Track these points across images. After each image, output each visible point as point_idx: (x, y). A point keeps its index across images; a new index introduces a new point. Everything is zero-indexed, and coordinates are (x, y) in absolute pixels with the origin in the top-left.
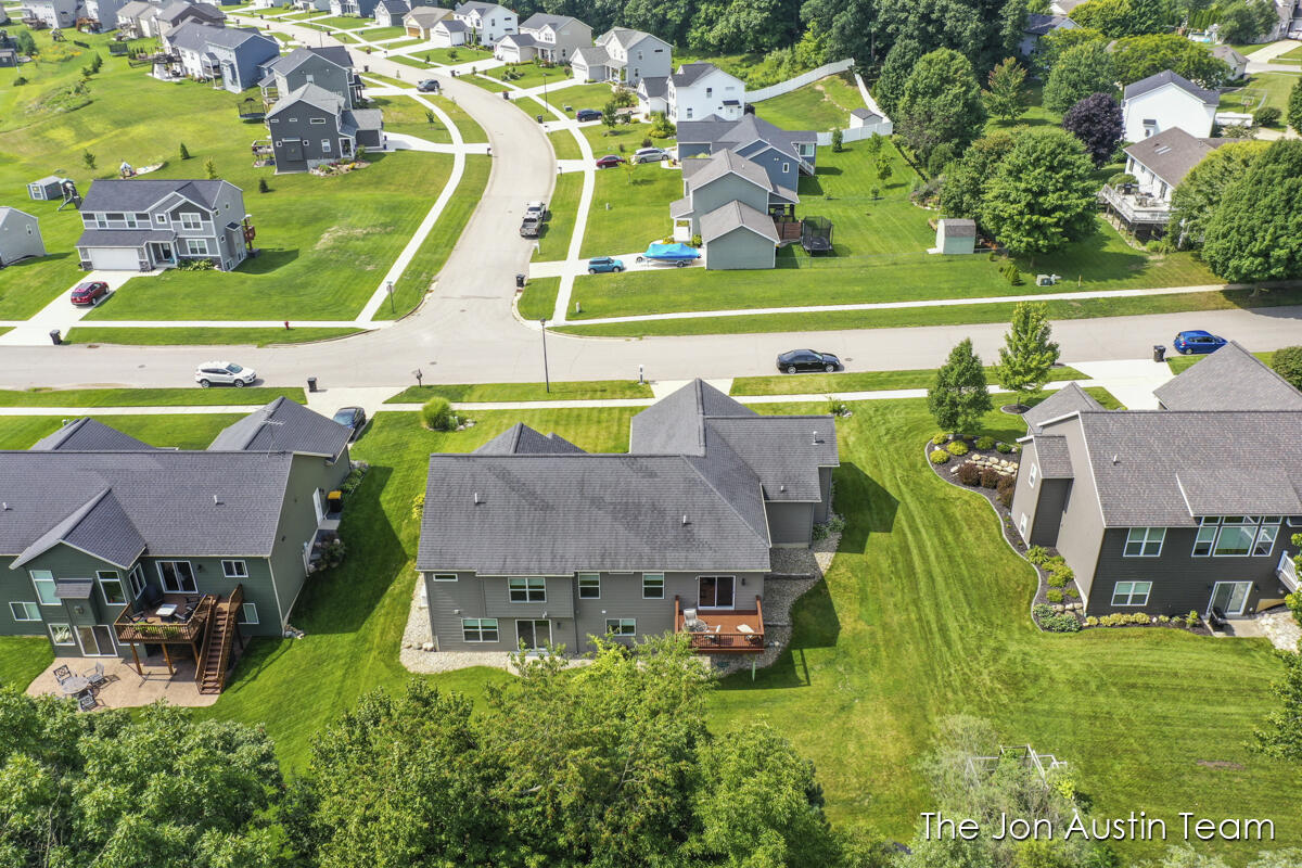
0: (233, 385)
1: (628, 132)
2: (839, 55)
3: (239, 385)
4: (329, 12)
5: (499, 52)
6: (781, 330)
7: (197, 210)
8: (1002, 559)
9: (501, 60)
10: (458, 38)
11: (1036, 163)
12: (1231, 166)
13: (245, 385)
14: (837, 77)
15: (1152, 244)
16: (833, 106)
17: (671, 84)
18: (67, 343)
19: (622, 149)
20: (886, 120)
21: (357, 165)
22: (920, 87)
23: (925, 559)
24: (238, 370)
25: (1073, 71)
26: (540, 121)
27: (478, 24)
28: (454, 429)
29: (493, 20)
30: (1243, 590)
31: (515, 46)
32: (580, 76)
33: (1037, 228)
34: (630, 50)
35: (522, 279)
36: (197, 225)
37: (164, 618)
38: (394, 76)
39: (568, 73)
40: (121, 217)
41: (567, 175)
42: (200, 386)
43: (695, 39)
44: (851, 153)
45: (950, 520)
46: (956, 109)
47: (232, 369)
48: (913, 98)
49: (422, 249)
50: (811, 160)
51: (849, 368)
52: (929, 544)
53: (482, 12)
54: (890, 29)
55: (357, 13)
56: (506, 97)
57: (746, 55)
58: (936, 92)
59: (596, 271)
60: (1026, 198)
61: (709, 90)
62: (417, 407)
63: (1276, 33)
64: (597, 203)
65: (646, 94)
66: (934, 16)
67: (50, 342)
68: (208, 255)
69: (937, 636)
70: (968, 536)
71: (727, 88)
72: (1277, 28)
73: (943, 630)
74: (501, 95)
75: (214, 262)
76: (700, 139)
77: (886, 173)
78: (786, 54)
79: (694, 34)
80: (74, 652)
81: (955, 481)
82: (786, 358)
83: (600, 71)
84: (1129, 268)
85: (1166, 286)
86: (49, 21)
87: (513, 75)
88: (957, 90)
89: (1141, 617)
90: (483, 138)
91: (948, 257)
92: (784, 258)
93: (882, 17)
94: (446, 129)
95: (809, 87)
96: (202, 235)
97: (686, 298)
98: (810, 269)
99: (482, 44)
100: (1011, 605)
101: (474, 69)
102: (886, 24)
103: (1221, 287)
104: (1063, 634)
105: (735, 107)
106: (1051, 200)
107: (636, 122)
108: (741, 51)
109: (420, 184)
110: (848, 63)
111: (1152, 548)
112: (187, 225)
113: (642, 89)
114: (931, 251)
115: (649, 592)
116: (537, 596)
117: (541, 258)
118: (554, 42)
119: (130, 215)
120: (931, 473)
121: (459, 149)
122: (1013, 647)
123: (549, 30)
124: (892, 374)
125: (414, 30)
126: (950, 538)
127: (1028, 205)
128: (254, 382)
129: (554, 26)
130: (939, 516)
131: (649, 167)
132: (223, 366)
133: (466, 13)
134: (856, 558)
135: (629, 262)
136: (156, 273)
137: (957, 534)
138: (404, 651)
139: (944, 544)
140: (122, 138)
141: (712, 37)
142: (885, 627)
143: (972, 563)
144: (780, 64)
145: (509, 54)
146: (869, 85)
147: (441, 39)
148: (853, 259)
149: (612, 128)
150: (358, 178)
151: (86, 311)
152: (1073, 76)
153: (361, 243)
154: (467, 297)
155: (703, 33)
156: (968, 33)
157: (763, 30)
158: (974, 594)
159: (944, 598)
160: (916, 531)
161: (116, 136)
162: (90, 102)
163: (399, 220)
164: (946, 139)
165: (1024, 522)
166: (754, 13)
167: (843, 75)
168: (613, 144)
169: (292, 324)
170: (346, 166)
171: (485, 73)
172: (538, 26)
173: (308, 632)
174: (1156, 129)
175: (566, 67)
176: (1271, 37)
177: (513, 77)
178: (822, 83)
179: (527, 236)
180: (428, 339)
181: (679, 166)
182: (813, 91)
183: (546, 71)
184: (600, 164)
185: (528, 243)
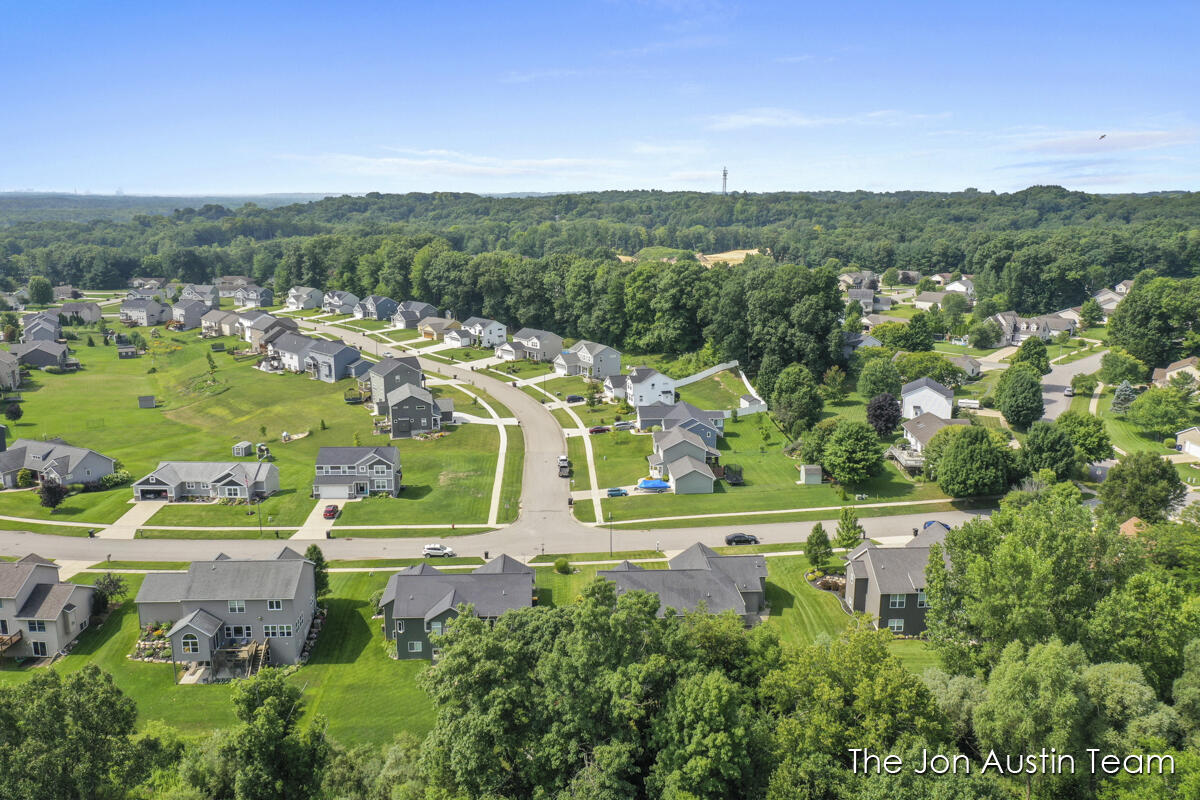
0: (443, 556)
1: (602, 410)
2: (727, 360)
3: (446, 556)
4: (352, 315)
5: (498, 353)
6: (724, 525)
7: (385, 464)
8: (842, 617)
9: (501, 359)
11: (850, 437)
12: (947, 438)
13: (449, 556)
14: (728, 372)
15: (917, 477)
16: (727, 391)
17: (629, 382)
18: (334, 538)
19: (602, 422)
20: (763, 402)
21: (443, 433)
22: (784, 387)
23: (808, 617)
24: (445, 548)
25: (872, 375)
26: (544, 403)
27: (480, 333)
28: (572, 573)
29: (490, 330)
31: (511, 349)
32: (561, 372)
33: (853, 470)
34: (595, 357)
36: (383, 472)
38: (436, 371)
39: (552, 368)
40: (339, 468)
41: (572, 438)
42: (424, 557)
43: (629, 344)
44: (744, 423)
45: (819, 604)
46: (806, 400)
47: (442, 548)
48: (780, 394)
49: (504, 485)
50: (721, 429)
51: (762, 543)
52: (810, 612)
53: (483, 325)
54: (760, 345)
55: (375, 317)
56: (515, 385)
57: (664, 354)
58: (793, 391)
59: (612, 496)
60: (847, 455)
61: (653, 385)
62: (552, 564)
63: (1004, 342)
64: (597, 457)
65: (611, 386)
66: (787, 339)
67: (325, 537)
68: (386, 489)
70: (827, 609)
71: (663, 383)
72: (1004, 339)
74: (511, 384)
75: (389, 493)
76: (653, 416)
77: (767, 437)
78: (692, 356)
79: (629, 340)
81: (820, 588)
82: (730, 538)
83: (575, 367)
84: (904, 490)
85: (923, 500)
86: (140, 321)
87: (512, 369)
88: (805, 389)
89: (901, 636)
90: (510, 414)
91: (808, 485)
92: (718, 488)
93: (755, 337)
94: (484, 408)
95: (710, 378)
96: (384, 479)
97: (668, 509)
98: (732, 493)
99: (484, 346)
101: (488, 365)
102: (758, 341)
103: (950, 500)
105: (669, 395)
106: (859, 455)
107: (606, 403)
108: (660, 352)
109: (484, 445)
110: (735, 363)
111: (901, 604)
112: (377, 472)
113: (608, 382)
114: (798, 483)
117: (577, 489)
118: (538, 348)
119: (344, 467)
120: (808, 585)
121: (500, 423)
123: (535, 340)
124: (784, 544)
125: (427, 334)
126: (818, 609)
127: (848, 458)
128: (454, 554)
129: (538, 338)
130: (813, 602)
131: (623, 434)
132: (438, 546)
133: (472, 325)
134: (778, 618)
135: (630, 490)
136: (359, 500)
137: (822, 608)
139: (817, 612)
140: (268, 415)
141: (642, 343)
143: (829, 619)
144: (690, 361)
145: (506, 355)
146: (749, 377)
147: (452, 342)
148: (756, 488)
149: (592, 408)
150: (446, 442)
151: (333, 521)
152: (873, 378)
153: (466, 482)
154: (543, 511)
155: (635, 340)
156: (808, 350)
157: (677, 340)
160: (803, 608)
161: (263, 413)
162: (228, 389)
163: (485, 467)
164: (801, 417)
165: (850, 601)
166: (670, 331)
167: (732, 370)
168: (597, 418)
169: (456, 526)
170: (436, 435)
171: (497, 367)
172: (527, 337)
174: (922, 411)
175: (548, 365)
176: (1001, 345)
177: (514, 371)
178: (719, 376)
179: (563, 476)
180: (532, 532)
181: (642, 433)
182: (713, 381)
183: (535, 366)
184: (591, 432)
185: (564, 480)
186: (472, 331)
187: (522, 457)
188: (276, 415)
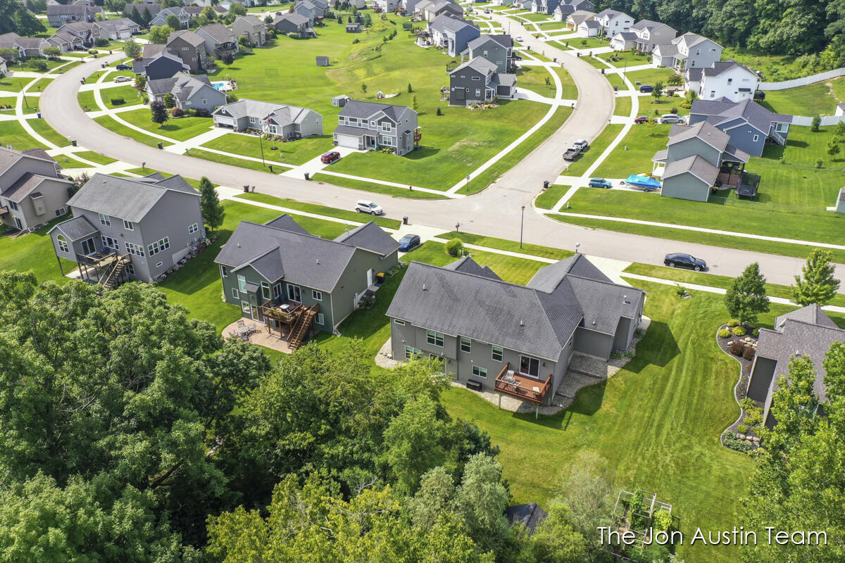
0: (370, 214)
3: (373, 214)
4: (530, 10)
5: (613, 42)
6: (684, 240)
7: (390, 121)
8: (724, 400)
9: (613, 48)
10: (594, 32)
13: (376, 215)
16: (831, 99)
17: (704, 74)
18: (311, 180)
19: (656, 113)
21: (491, 106)
23: (676, 386)
24: (375, 206)
26: (616, 89)
29: (617, 22)
31: (623, 40)
32: (657, 62)
34: (690, 49)
35: (548, 184)
36: (389, 129)
37: (283, 310)
38: (541, 53)
39: (649, 60)
40: (355, 120)
41: (613, 125)
42: (356, 211)
43: (751, 42)
44: (824, 134)
45: (707, 371)
47: (372, 206)
49: (503, 159)
50: (784, 136)
51: (712, 271)
52: (683, 379)
53: (611, 16)
55: (546, 11)
56: (603, 72)
57: (787, 56)
59: (593, 186)
61: (730, 80)
62: (445, 241)
64: (621, 145)
65: (689, 79)
67: (304, 178)
68: (391, 146)
69: (654, 429)
70: (712, 382)
71: (743, 80)
73: (660, 427)
74: (600, 70)
75: (393, 150)
76: (706, 112)
77: (834, 151)
79: (752, 39)
80: (249, 316)
81: (727, 351)
82: (670, 257)
83: (669, 61)
86: (383, 8)
87: (615, 59)
91: (838, 215)
92: (716, 195)
95: (821, 84)
96: (391, 135)
97: (637, 211)
98: (733, 205)
99: (607, 36)
100: (712, 426)
101: (591, 52)
104: (736, 452)
105: (746, 93)
107: (677, 96)
108: (785, 54)
109: (522, 121)
112: (384, 129)
113: (688, 75)
114: (828, 209)
115: (495, 357)
116: (440, 343)
117: (568, 173)
118: (648, 39)
119: (360, 120)
120: (714, 341)
121: (557, 102)
122: (697, 449)
123: (647, 31)
126: (699, 380)
128: (381, 214)
129: (650, 29)
130: (701, 365)
131: (667, 126)
132: (368, 203)
133: (602, 16)
134: (632, 374)
135: (616, 184)
136: (365, 151)
137: (705, 378)
138: (379, 355)
140: (386, 77)
141: (764, 40)
142: (626, 414)
143: (702, 397)
144: (804, 66)
147: (583, 32)
148: (769, 205)
149: (657, 99)
150: (490, 113)
151: (326, 165)
153: (472, 150)
154: (512, 189)
155: (758, 39)
158: (692, 414)
159: (673, 411)
160: (679, 370)
161: (384, 76)
162: (380, 56)
163: (499, 139)
166: (795, 28)
169: (413, 188)
171: (596, 55)
172: (641, 29)
173: (344, 335)
175: (648, 56)
177: (614, 60)
178: (832, 81)
179: (566, 159)
180: (477, 208)
182: (823, 86)
183: (638, 57)
184: (638, 121)
185: (563, 162)
186: (601, 22)
187: (548, 136)
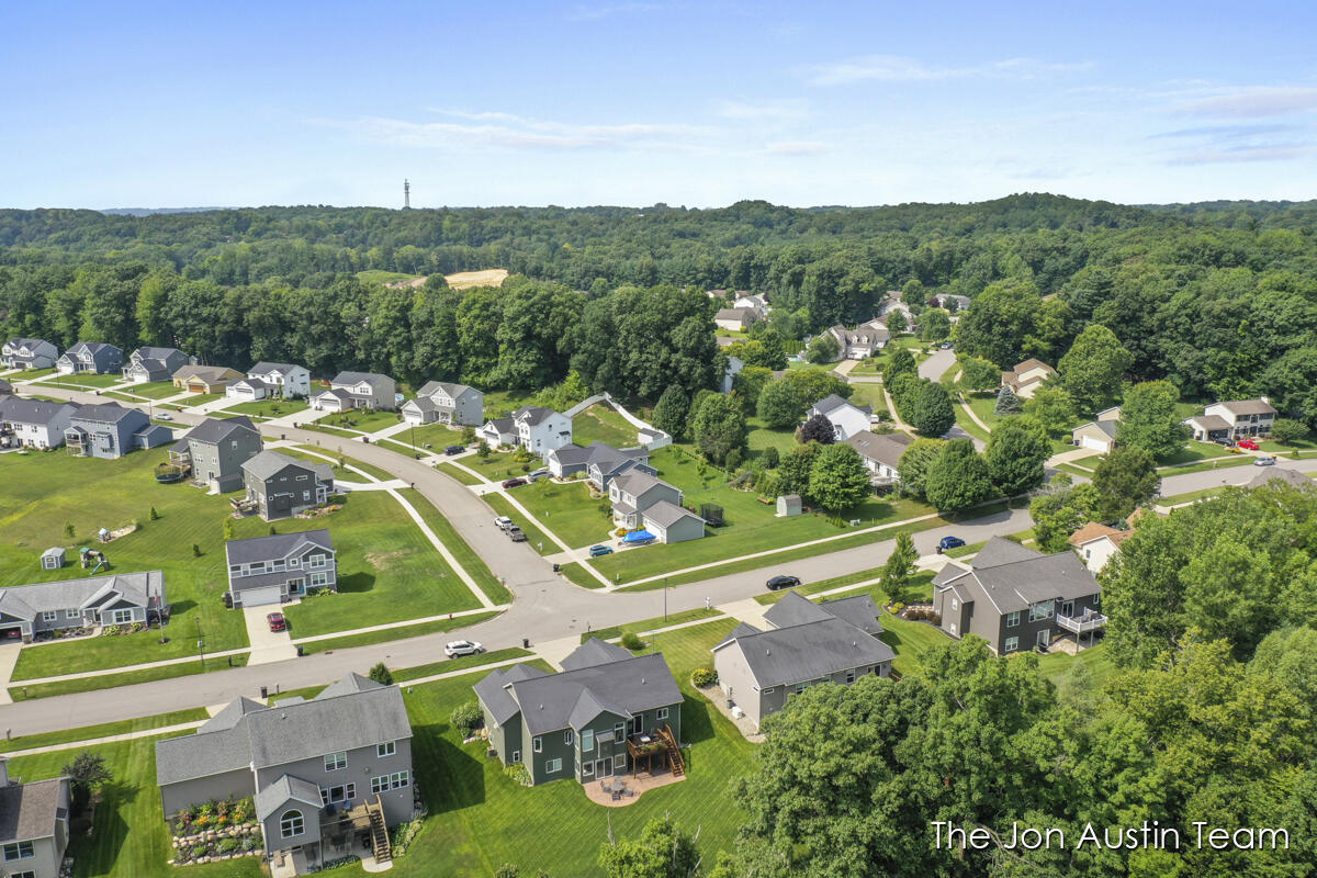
1: (496, 461)
2: (596, 393)
3: (475, 653)
5: (314, 404)
7: (322, 551)
9: (323, 410)
10: (261, 392)
12: (926, 453)
13: (479, 653)
14: (599, 406)
15: (887, 496)
18: (307, 654)
20: (666, 436)
26: (418, 458)
27: (278, 381)
28: (645, 648)
29: (292, 377)
30: (1047, 633)
32: (415, 421)
35: (558, 566)
36: (321, 563)
39: (401, 418)
40: (262, 565)
41: (487, 496)
42: (452, 658)
47: (470, 644)
49: (458, 559)
53: (283, 372)
54: (639, 373)
56: (366, 440)
58: (721, 420)
61: (550, 426)
62: (615, 640)
64: (537, 514)
65: (495, 431)
67: (295, 655)
68: (326, 583)
71: (561, 424)
74: (359, 440)
75: (330, 587)
76: (576, 461)
77: (704, 472)
78: (554, 390)
80: (595, 777)
81: (910, 620)
82: (773, 583)
83: (432, 414)
84: (883, 513)
85: (913, 518)
87: (346, 421)
90: (389, 475)
91: (791, 518)
94: (352, 472)
95: (585, 415)
96: (323, 570)
98: (723, 535)
99: (284, 397)
102: (635, 369)
103: (936, 515)
107: (496, 452)
110: (606, 395)
112: (314, 564)
113: (488, 428)
114: (779, 515)
115: (849, 680)
117: (545, 553)
118: (370, 393)
119: (269, 563)
120: (894, 618)
121: (387, 487)
123: (365, 385)
124: (828, 581)
125: (193, 387)
128: (484, 649)
129: (368, 382)
132: (464, 643)
135: (611, 546)
136: (297, 602)
138: (747, 738)
145: (331, 405)
146: (629, 409)
147: (242, 395)
148: (738, 527)
149: (485, 459)
150: (343, 517)
151: (286, 633)
153: (409, 561)
154: (533, 583)
157: (532, 374)
160: (910, 642)
163: (413, 542)
165: (954, 629)
167: (604, 404)
170: (326, 509)
172: (352, 382)
173: (691, 745)
174: (843, 429)
177: (352, 424)
178: (591, 411)
179: (518, 541)
180: (548, 610)
181: (566, 481)
182: (588, 417)
183: (371, 416)
184: (506, 486)
185: (521, 544)
186: (266, 380)
187: (448, 524)
188: (63, 508)
